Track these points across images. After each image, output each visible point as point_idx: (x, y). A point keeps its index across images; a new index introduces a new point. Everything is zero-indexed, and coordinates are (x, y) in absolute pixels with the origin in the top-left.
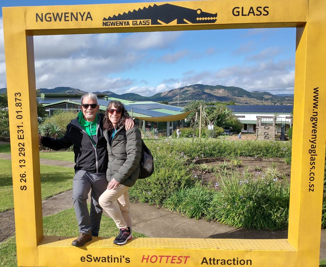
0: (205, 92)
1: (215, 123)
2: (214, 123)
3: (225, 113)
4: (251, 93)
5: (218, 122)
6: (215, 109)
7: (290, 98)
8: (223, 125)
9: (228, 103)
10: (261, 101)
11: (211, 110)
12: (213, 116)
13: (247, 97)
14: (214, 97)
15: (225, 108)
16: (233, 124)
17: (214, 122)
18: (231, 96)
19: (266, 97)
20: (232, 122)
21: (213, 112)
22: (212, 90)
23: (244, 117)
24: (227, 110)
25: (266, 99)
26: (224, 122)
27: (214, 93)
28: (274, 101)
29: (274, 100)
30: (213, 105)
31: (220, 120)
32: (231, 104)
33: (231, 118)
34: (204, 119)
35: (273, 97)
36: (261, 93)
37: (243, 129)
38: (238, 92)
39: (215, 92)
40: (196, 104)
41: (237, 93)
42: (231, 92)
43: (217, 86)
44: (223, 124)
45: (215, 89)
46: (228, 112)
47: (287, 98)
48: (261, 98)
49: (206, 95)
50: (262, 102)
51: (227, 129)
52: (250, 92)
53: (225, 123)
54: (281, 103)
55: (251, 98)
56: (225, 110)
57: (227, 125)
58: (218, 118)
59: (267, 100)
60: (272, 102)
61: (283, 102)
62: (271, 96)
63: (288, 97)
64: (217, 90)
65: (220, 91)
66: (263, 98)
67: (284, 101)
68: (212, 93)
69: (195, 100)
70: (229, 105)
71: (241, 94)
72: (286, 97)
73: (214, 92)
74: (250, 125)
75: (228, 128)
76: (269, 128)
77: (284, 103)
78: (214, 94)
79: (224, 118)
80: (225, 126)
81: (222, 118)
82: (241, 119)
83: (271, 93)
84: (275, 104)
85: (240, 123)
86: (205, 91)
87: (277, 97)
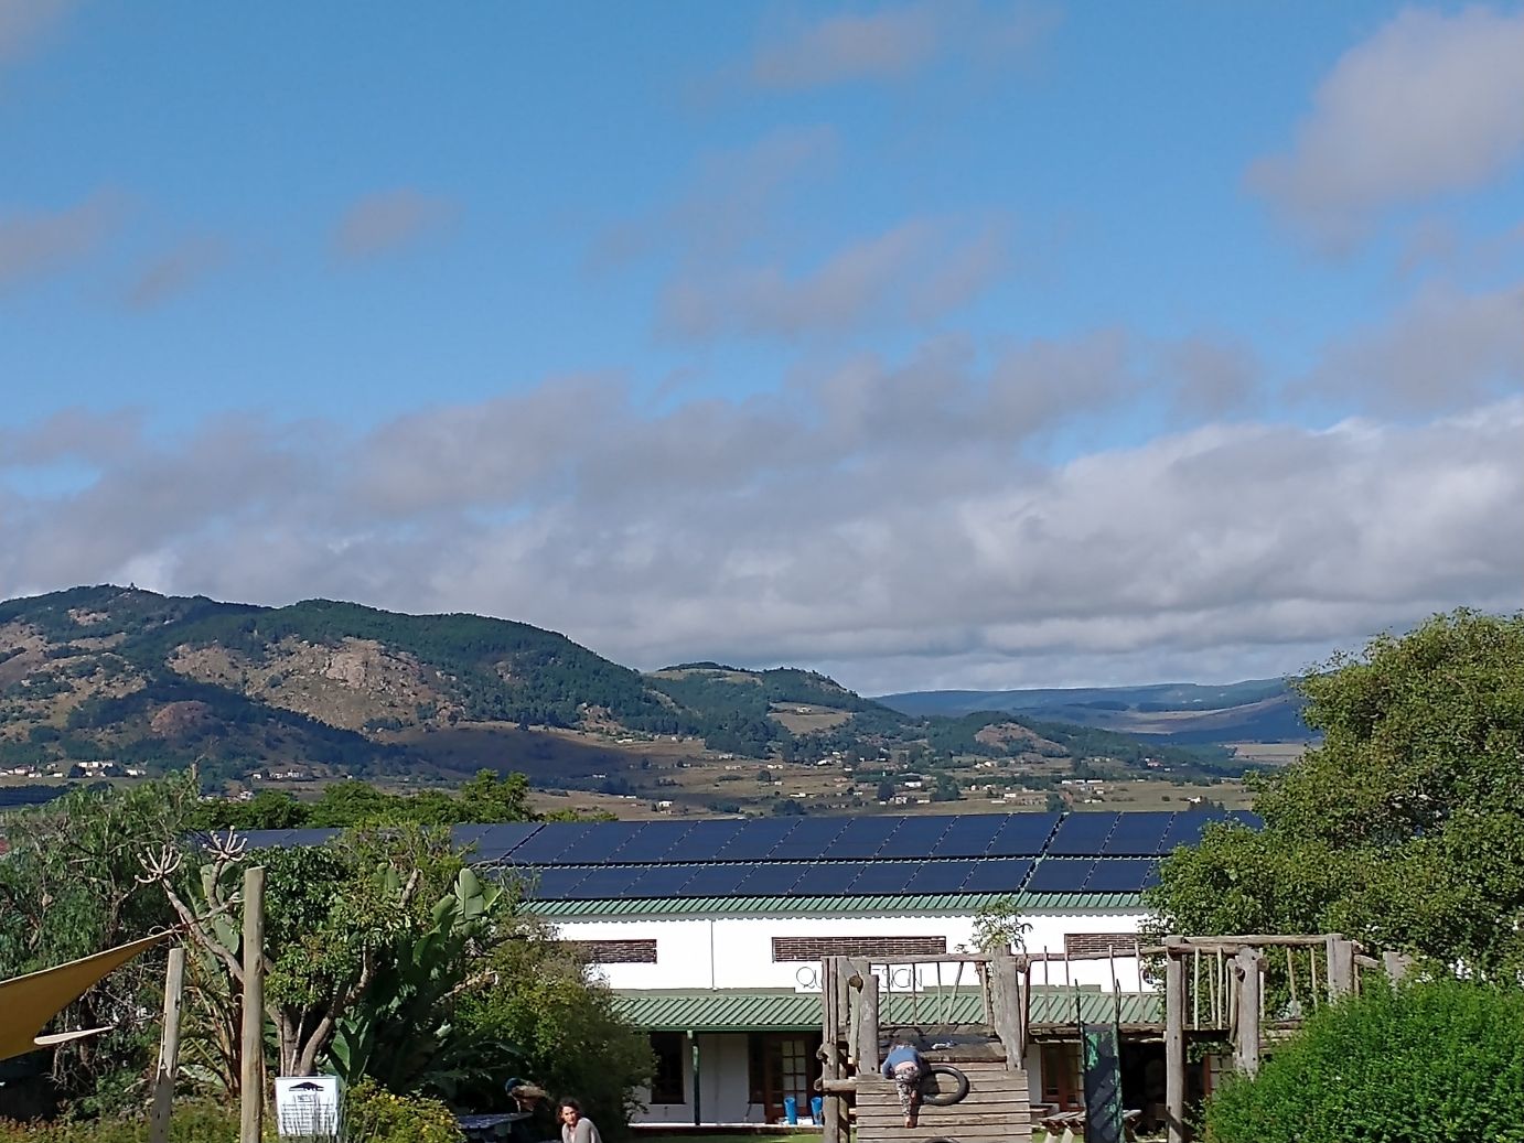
0: (176, 679)
1: (351, 1039)
2: (340, 1038)
3: (447, 918)
4: (653, 683)
5: (379, 1028)
6: (342, 876)
7: (1016, 732)
8: (432, 1061)
9: (458, 797)
10: (756, 765)
11: (302, 892)
12: (319, 961)
13: (612, 726)
14: (279, 730)
15: (446, 860)
16: (545, 1042)
17: (330, 1032)
18: (453, 718)
19: (801, 721)
20: (528, 1022)
21: (320, 912)
22: (258, 655)
23: (644, 951)
24: (465, 879)
25: (797, 746)
26: (443, 1029)
27: (274, 683)
28: (873, 765)
29: (873, 754)
30: (297, 817)
31: (395, 1003)
32: (491, 805)
33: (515, 967)
34: (214, 996)
35: (861, 723)
36: (746, 687)
37: (643, 1094)
38: (519, 669)
39: (287, 674)
40: (114, 826)
41: (518, 683)
42: (448, 669)
43: (303, 605)
44: (430, 1048)
45: (284, 644)
46: (477, 906)
47: (988, 735)
48: (757, 738)
49: (191, 709)
50: (766, 776)
51: (483, 1109)
52: (642, 671)
53: (450, 1036)
54: (940, 776)
55: (654, 730)
56: (442, 882)
57: (478, 1064)
58: (382, 985)
59: (806, 750)
60: (863, 776)
61: (960, 774)
62: (841, 717)
63: (999, 719)
64: (304, 655)
65: (338, 659)
66: (771, 732)
67: (965, 759)
68: (257, 682)
69: (68, 765)
70: (465, 815)
71: (556, 698)
72: (980, 720)
73: (278, 667)
74: (713, 1038)
75: (498, 1089)
76: (965, 1092)
77: (968, 783)
78: (276, 700)
79: (449, 980)
80: (455, 1074)
81: (420, 977)
82: (620, 976)
83: (846, 685)
84: (886, 794)
85: (614, 1030)
86: (179, 666)
87: (901, 718)
